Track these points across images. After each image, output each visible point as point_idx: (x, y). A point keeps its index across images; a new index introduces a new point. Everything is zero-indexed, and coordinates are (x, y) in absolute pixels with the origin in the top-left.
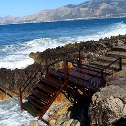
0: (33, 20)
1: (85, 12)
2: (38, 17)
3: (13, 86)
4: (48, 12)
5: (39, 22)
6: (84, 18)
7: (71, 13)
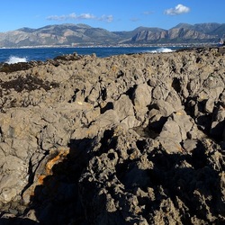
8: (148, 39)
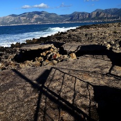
6: (24, 24)
7: (14, 21)
8: (80, 18)
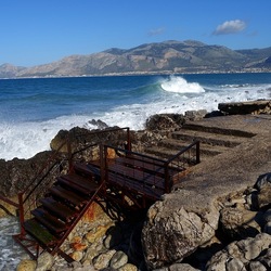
0: (49, 74)
1: (139, 62)
2: (58, 69)
3: (8, 190)
4: (77, 60)
5: (60, 76)
6: (138, 73)
7: (115, 64)
